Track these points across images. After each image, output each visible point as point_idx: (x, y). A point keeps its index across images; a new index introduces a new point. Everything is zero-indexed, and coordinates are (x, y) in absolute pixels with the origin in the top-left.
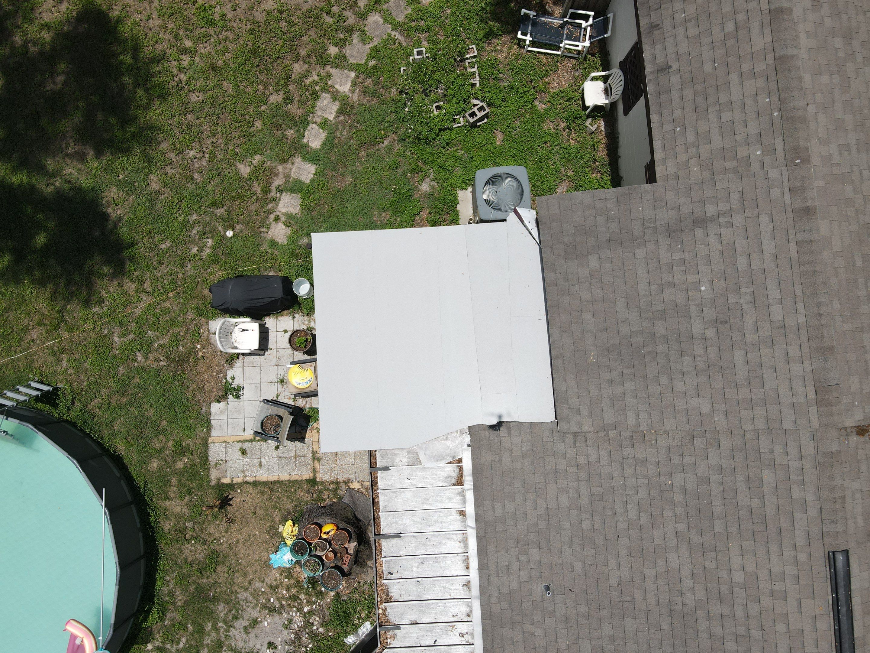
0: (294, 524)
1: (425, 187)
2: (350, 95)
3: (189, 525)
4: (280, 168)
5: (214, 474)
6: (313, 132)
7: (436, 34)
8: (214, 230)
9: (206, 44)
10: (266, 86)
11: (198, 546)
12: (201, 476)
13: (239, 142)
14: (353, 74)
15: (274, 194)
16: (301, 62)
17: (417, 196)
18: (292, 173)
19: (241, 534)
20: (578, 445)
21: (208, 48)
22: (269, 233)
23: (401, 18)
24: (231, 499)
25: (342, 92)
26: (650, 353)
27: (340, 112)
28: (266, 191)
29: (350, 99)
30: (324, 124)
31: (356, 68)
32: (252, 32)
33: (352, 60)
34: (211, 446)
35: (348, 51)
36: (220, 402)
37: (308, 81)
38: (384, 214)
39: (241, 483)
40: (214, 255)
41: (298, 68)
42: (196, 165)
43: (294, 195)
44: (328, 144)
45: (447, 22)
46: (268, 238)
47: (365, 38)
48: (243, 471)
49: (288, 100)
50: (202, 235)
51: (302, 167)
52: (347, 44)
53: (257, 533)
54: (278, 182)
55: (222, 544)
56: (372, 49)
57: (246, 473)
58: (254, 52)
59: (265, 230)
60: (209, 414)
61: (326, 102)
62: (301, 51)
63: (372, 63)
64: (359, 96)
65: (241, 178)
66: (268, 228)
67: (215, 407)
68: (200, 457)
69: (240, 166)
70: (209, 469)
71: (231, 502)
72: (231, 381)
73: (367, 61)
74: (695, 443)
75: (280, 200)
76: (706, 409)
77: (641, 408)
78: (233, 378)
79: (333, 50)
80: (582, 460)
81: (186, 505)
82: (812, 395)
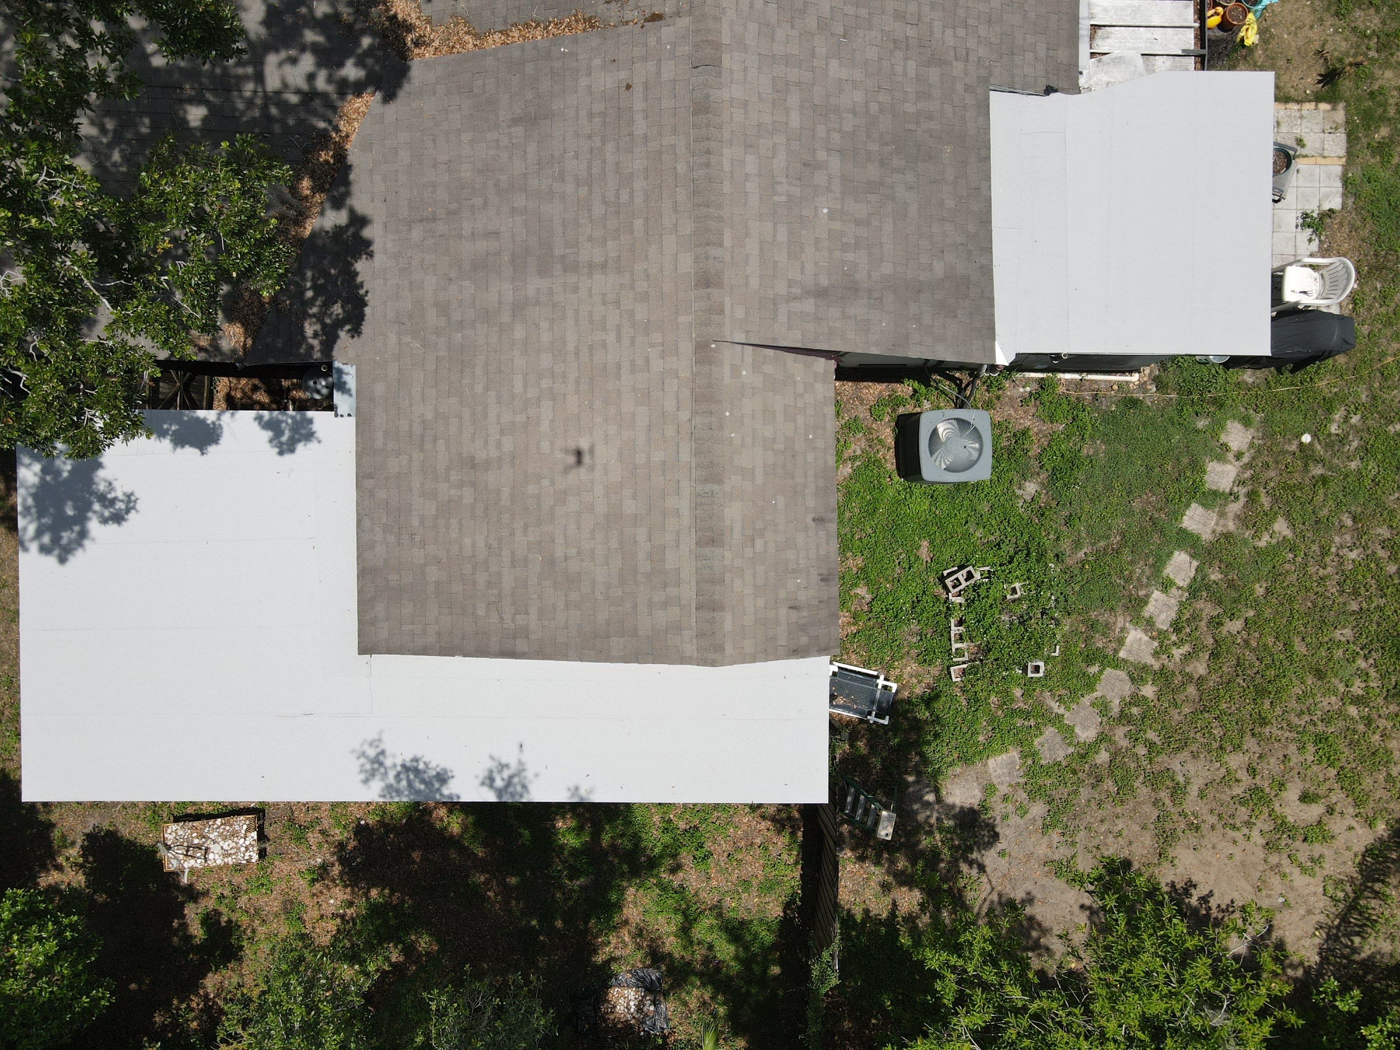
0: (1242, 40)
1: (1031, 488)
2: (1127, 625)
3: (1372, 54)
4: (1231, 526)
5: (1340, 115)
6: (1183, 575)
7: (1000, 707)
8: (1329, 446)
9: (1328, 708)
10: (1246, 642)
11: (1362, 27)
12: (1357, 115)
13: (1287, 566)
14: (1122, 654)
15: (1243, 491)
16: (1196, 676)
17: (1044, 475)
18: (1215, 518)
19: (1307, 37)
20: (964, 51)
21: (1325, 703)
22: (1250, 437)
23: (1050, 731)
24: (1319, 82)
25: (1139, 630)
26: (886, 144)
27: (1143, 602)
28: (1252, 496)
29: (1128, 619)
30: (1166, 585)
31: (1117, 664)
32: (1264, 722)
33: (1122, 674)
34: (1342, 152)
35: (1127, 688)
36: (1329, 210)
37: (1186, 648)
38: (1091, 453)
39: (1304, 102)
40: (1330, 410)
41: (1199, 668)
42: (1348, 537)
43: (1214, 488)
44: (1160, 561)
45: (985, 723)
46: (1252, 430)
47: (1103, 707)
48: (1301, 117)
49: (1216, 623)
50: (1342, 440)
51: (1200, 526)
52: (1128, 699)
53: (1286, 36)
54: (1235, 508)
55: (1332, 25)
56: (1093, 690)
57: (1298, 114)
58: (1261, 692)
59: (1256, 442)
60: (1344, 195)
61: (1163, 616)
62: (1195, 692)
63: (1094, 669)
64: (1115, 623)
65: (1288, 516)
66: (1251, 445)
67: (1336, 203)
68: (1357, 138)
69: (1287, 533)
70: (1347, 122)
71: (1319, 78)
72: (1314, 237)
73: (1101, 672)
74: (842, 29)
75: (1234, 482)
76: (834, 64)
77: (900, 79)
78: (1310, 240)
79: (1149, 691)
80: (961, 32)
81: (1377, 79)
82: (726, 58)
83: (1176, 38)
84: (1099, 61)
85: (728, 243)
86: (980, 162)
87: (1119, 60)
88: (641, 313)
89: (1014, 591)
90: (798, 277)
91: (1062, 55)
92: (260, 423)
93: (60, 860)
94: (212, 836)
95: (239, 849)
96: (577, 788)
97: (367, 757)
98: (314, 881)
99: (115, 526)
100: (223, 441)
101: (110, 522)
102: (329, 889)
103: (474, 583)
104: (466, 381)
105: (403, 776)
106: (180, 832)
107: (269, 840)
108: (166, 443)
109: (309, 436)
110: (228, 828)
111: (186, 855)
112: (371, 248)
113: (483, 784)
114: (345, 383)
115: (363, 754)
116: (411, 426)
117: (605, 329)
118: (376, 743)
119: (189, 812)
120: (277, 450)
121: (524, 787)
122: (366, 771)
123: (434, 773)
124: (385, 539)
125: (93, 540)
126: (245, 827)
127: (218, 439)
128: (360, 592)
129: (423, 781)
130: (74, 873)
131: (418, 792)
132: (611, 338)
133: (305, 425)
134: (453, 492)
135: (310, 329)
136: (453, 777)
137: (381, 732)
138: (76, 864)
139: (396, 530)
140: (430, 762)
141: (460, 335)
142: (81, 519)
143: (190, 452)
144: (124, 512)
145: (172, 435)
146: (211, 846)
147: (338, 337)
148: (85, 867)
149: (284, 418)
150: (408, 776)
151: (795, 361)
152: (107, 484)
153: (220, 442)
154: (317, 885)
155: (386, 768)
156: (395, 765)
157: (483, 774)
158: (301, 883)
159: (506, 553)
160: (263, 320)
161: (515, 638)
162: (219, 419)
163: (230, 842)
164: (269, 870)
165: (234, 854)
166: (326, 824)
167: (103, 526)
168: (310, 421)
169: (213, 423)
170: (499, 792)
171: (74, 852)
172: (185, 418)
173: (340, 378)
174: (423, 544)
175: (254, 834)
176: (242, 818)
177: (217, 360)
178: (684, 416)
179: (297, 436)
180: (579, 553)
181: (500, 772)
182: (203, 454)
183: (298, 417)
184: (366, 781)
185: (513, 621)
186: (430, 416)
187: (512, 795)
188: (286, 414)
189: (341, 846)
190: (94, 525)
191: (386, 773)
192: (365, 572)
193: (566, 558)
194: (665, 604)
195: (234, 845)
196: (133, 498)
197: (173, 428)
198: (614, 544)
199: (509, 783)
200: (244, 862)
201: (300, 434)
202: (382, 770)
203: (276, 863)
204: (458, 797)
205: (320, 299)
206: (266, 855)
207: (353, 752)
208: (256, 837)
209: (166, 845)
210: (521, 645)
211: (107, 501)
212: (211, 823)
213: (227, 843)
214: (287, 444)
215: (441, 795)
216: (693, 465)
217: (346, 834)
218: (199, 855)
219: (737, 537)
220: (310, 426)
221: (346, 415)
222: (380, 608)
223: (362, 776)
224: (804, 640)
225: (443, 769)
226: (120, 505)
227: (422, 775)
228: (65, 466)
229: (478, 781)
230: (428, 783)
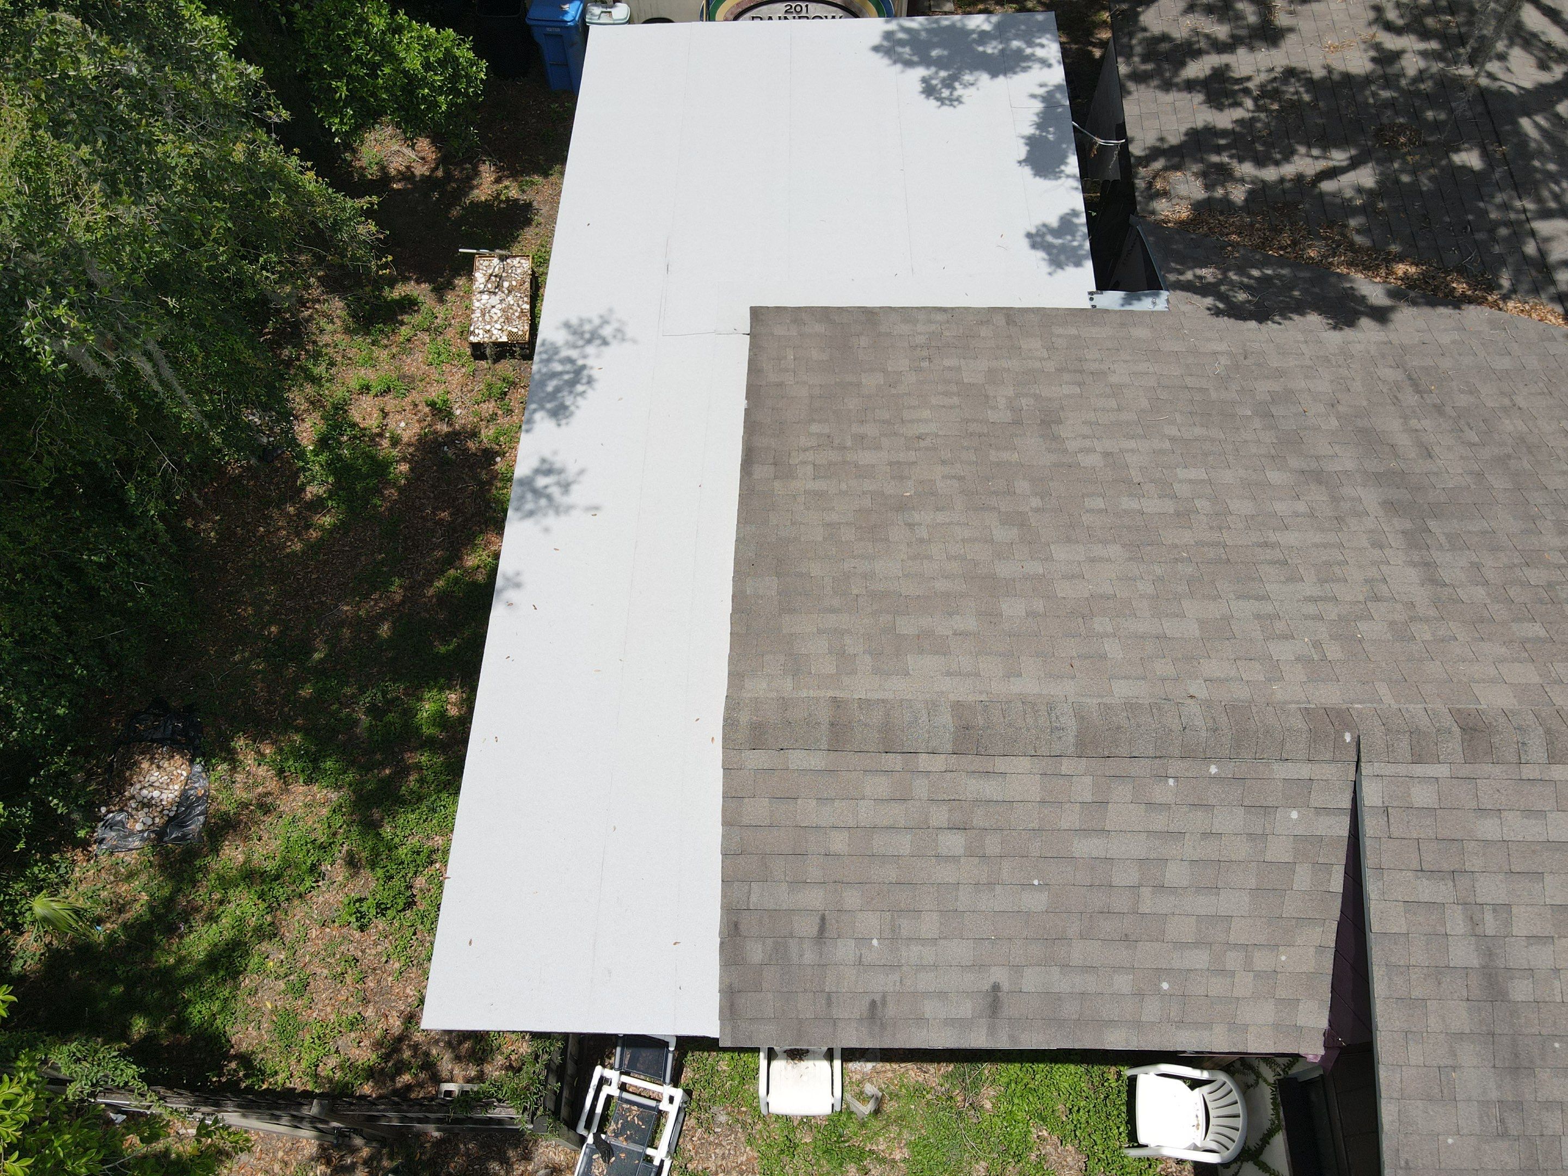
85: (1560, 772)
88: (1368, 630)
90: (1520, 928)
92: (1068, 214)
93: (507, 182)
94: (509, 298)
95: (489, 323)
96: (518, 585)
97: (601, 326)
98: (434, 405)
99: (920, 89)
100: (1038, 180)
101: (924, 85)
102: (419, 421)
103: (861, 422)
105: (568, 367)
106: (519, 271)
108: (1030, 131)
109: (1057, 264)
110: (517, 314)
111: (491, 275)
112: (1345, 328)
113: (543, 461)
114: (1138, 302)
115: (605, 322)
116: (1094, 360)
117: (1322, 581)
118: (619, 336)
120: (1033, 231)
121: (531, 514)
122: (581, 325)
123: (568, 403)
124: (921, 334)
125: (903, 72)
126: (515, 330)
127: (1040, 176)
128: (840, 310)
129: (558, 390)
130: (489, 192)
131: (542, 384)
132: (1309, 588)
133: (1072, 260)
134: (1002, 401)
135: (1207, 272)
136: (559, 425)
137: (634, 341)
138: (499, 195)
140: (584, 397)
141: (1249, 413)
142: (926, 61)
143: (1022, 151)
144: (937, 96)
145: (1040, 136)
147: (1203, 296)
148: (495, 201)
149: (1079, 238)
150: (568, 372)
152: (971, 82)
153: (1037, 178)
154: (427, 409)
155: (582, 347)
156: (585, 357)
157: (558, 462)
158: (434, 393)
159: (912, 456)
161: (775, 464)
162: (1068, 176)
163: (499, 315)
164: (456, 363)
165: (484, 319)
167: (920, 79)
168: (1078, 264)
169: (1061, 171)
170: (527, 483)
171: (514, 193)
172: (1065, 147)
173: (1146, 296)
174: (917, 370)
175: (504, 341)
176: (526, 327)
177: (1139, 199)
178: (1197, 688)
179: (1055, 251)
180: (921, 541)
181: (558, 484)
182: (1020, 161)
183: (1082, 253)
184: (567, 325)
185: (804, 463)
186: (1113, 379)
187: (522, 498)
188: (1084, 240)
189: (474, 434)
190: (920, 72)
191: (575, 347)
192: (870, 315)
193: (911, 526)
194: (841, 655)
195: (496, 318)
196: (955, 103)
197: (1051, 137)
198: (941, 585)
199: (537, 493)
200: (472, 329)
201: (1059, 254)
202: (580, 343)
203: (464, 369)
204: (527, 431)
205: (1252, 281)
207: (611, 311)
208: (500, 340)
209: (507, 258)
210: (761, 472)
211: (949, 83)
212: (525, 299)
213: (498, 312)
214: (1043, 241)
215: (535, 411)
216: (1107, 700)
217: (486, 440)
218: (489, 286)
219: (974, 787)
220: (1071, 264)
221: (1094, 300)
222: (820, 328)
223: (574, 321)
224: (756, 952)
225: (572, 414)
226: (946, 93)
227: (567, 389)
228: (991, 48)
229: (547, 454)
230: (553, 395)
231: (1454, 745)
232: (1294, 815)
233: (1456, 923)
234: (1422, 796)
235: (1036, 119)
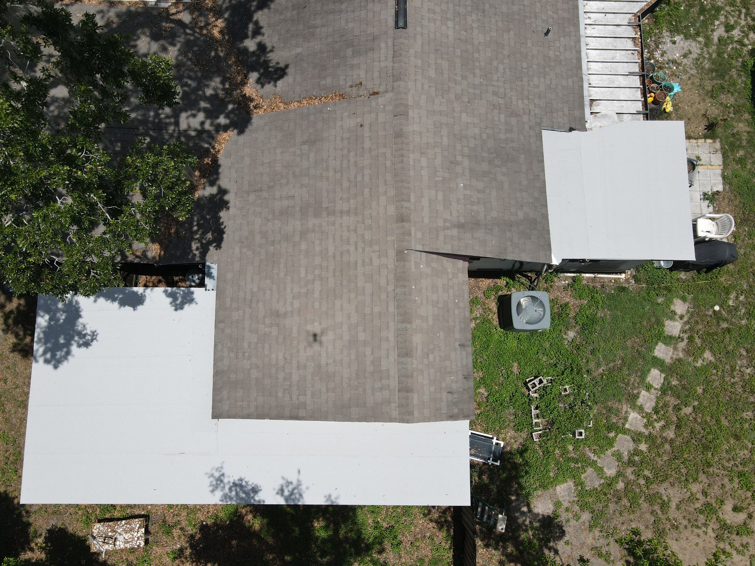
0: (665, 109)
1: (571, 334)
2: (629, 409)
3: (732, 115)
4: (681, 355)
5: (718, 145)
6: (657, 382)
7: (561, 456)
8: (729, 312)
9: (743, 457)
10: (695, 419)
11: (725, 103)
12: (727, 145)
13: (713, 377)
14: (627, 426)
15: (685, 336)
16: (669, 439)
17: (578, 328)
18: (672, 351)
19: (697, 108)
20: (528, 111)
21: (742, 454)
22: (687, 307)
23: (590, 470)
24: (705, 129)
25: (635, 413)
26: (491, 153)
27: (636, 396)
28: (691, 339)
29: (629, 406)
30: (648, 388)
31: (626, 431)
32: (709, 465)
33: (628, 438)
34: (721, 163)
35: (631, 445)
36: (717, 191)
37: (662, 423)
38: (602, 316)
39: (699, 139)
40: (728, 293)
41: (671, 434)
42: (745, 361)
43: (670, 334)
44: (643, 375)
45: (553, 466)
46: (687, 304)
47: (618, 456)
48: (698, 146)
49: (677, 409)
50: (736, 309)
51: (664, 355)
52: (632, 452)
53: (686, 108)
54: (682, 345)
55: (710, 102)
56: (612, 446)
57: (696, 145)
58: (706, 448)
59: (690, 310)
60: (724, 184)
61: (648, 405)
62: (669, 448)
63: (612, 435)
64: (622, 409)
65: (711, 349)
66: (688, 311)
67: (720, 188)
68: (728, 156)
69: (712, 359)
70: (722, 148)
71: (705, 127)
72: (710, 205)
73: (616, 436)
74: (467, 99)
75: (680, 331)
76: (464, 115)
77: (497, 123)
78: (708, 206)
79: (643, 447)
80: (526, 102)
81: (735, 127)
82: (410, 112)
83: (633, 106)
84: (595, 116)
85: (412, 200)
86: (539, 163)
87: (605, 116)
88: (367, 236)
89: (565, 390)
90: (449, 217)
91: (577, 113)
92: (166, 294)
93: (33, 545)
94: (119, 531)
95: (134, 539)
96: (330, 496)
97: (214, 477)
98: (175, 558)
99: (85, 348)
100: (145, 303)
101: (82, 347)
103: (277, 378)
104: (275, 271)
105: (233, 489)
106: (101, 529)
107: (151, 534)
108: (116, 304)
109: (191, 301)
110: (128, 526)
111: (104, 542)
112: (228, 205)
113: (278, 493)
114: (211, 273)
115: (212, 476)
116: (245, 295)
117: (349, 244)
118: (219, 469)
119: (107, 517)
120: (174, 308)
121: (301, 495)
122: (213, 485)
123: (251, 488)
124: (229, 355)
125: (73, 356)
126: (138, 525)
127: (143, 302)
128: (215, 384)
129: (244, 492)
130: (39, 553)
131: (242, 499)
132: (352, 249)
133: (190, 295)
134: (267, 329)
135: (194, 246)
136: (261, 490)
137: (223, 463)
138: (41, 547)
139: (235, 351)
140: (249, 482)
142: (68, 345)
143: (128, 309)
144: (90, 341)
145: (119, 300)
146: (118, 537)
147: (209, 249)
148: (46, 549)
149: (179, 291)
150: (236, 489)
151: (448, 261)
152: (82, 326)
154: (177, 561)
155: (224, 484)
156: (229, 482)
157: (278, 487)
158: (168, 560)
159: (294, 362)
160: (170, 242)
161: (298, 409)
162: (144, 292)
163: (129, 534)
164: (149, 552)
165: (131, 542)
166: (183, 524)
167: (78, 348)
168: (192, 293)
169: (141, 294)
170: (287, 499)
171: (40, 540)
172: (127, 291)
173: (209, 270)
174: (250, 358)
175: (143, 530)
176: (137, 520)
177: (145, 262)
178: (391, 288)
179: (185, 301)
180: (334, 362)
181: (287, 486)
182: (134, 310)
183: (186, 291)
184: (213, 491)
185: (298, 399)
186: (255, 290)
187: (293, 500)
188: (180, 289)
189: (192, 537)
190: (74, 348)
191: (224, 487)
192: (217, 373)
193: (327, 365)
194: (381, 389)
195: (131, 536)
196: (95, 334)
197: (120, 296)
198: (353, 357)
199: (292, 493)
200: (136, 547)
201: (186, 300)
202: (222, 485)
203: (154, 548)
204: (264, 502)
205: (200, 230)
206: (148, 543)
207: (206, 474)
208: (144, 532)
209: (93, 536)
210: (302, 413)
211: (82, 335)
212: (119, 523)
213: (127, 535)
214: (179, 305)
215: (254, 500)
216: (396, 314)
217: (194, 530)
218: (111, 542)
219: (419, 352)
220: (192, 295)
221: (211, 290)
222: (225, 393)
223: (211, 488)
224: (456, 411)
225: (256, 485)
226: (89, 338)
227: (244, 489)
228: (62, 317)
229: (275, 492)
230: (247, 494)
231: (406, 225)
232: (422, 266)
233: (448, 232)
234: (419, 235)
235: (109, 302)
